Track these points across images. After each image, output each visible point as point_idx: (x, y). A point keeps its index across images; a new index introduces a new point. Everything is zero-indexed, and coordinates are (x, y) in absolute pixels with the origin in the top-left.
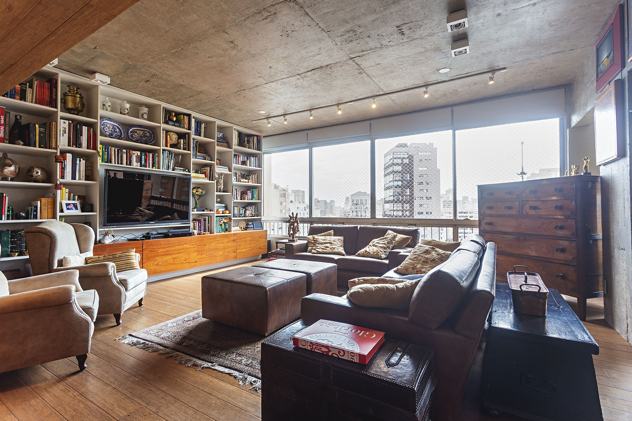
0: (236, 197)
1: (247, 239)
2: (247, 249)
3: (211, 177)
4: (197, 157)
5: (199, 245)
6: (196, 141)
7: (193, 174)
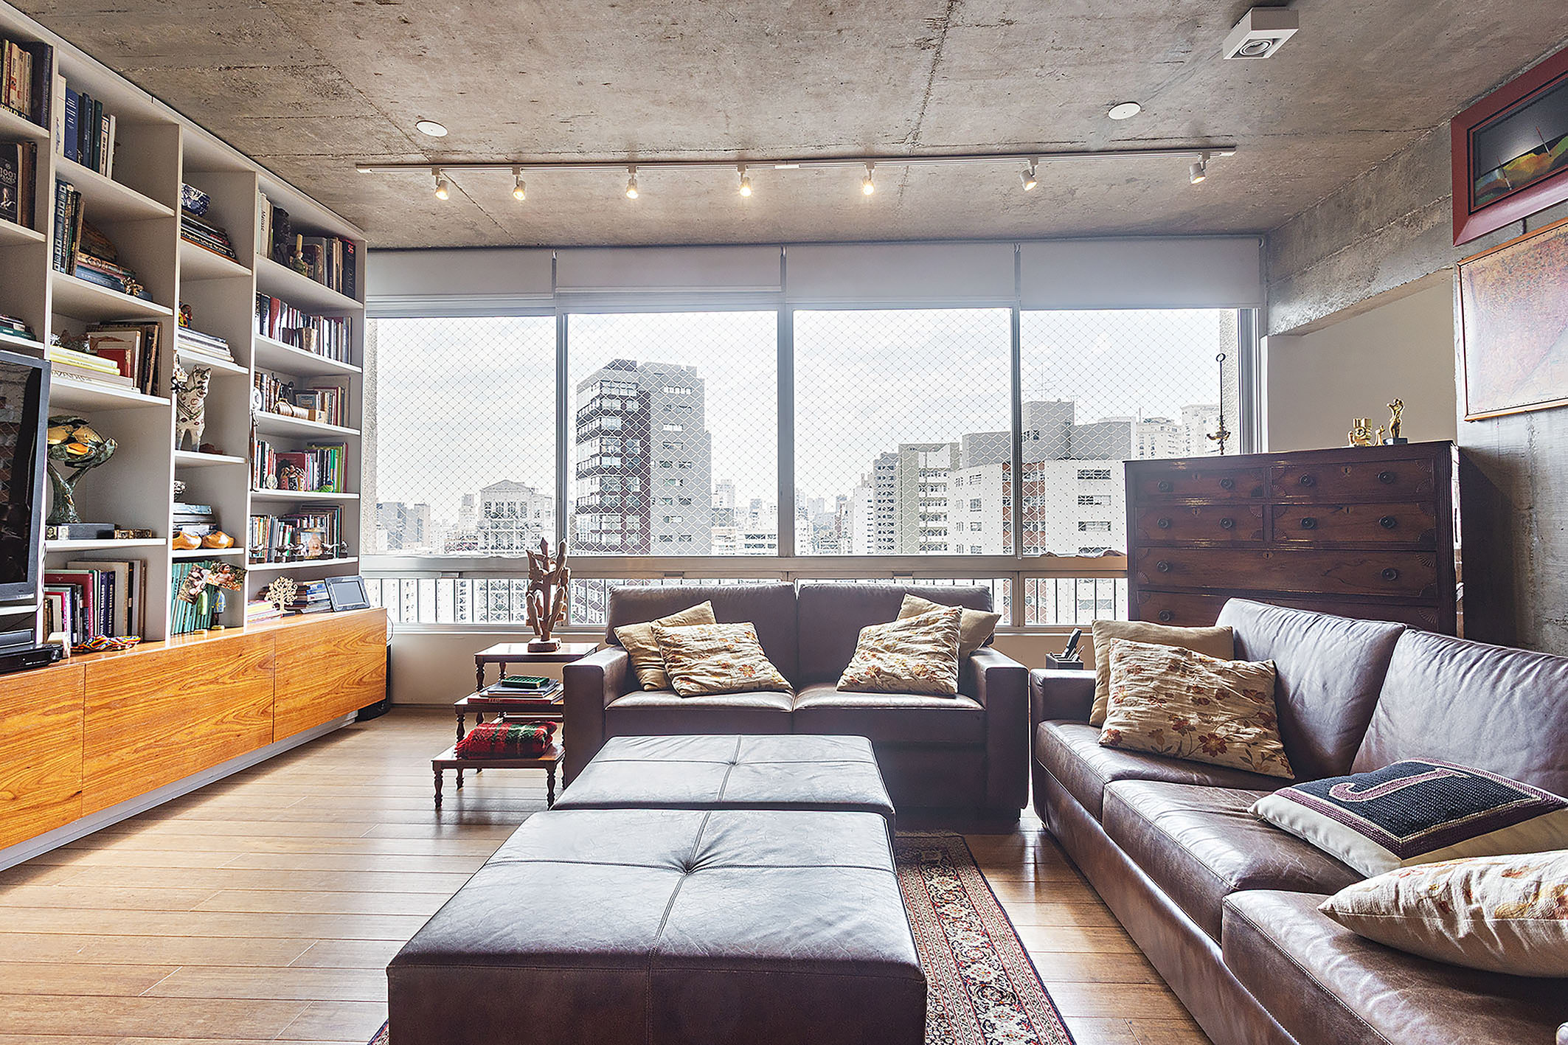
0: (262, 475)
1: (315, 651)
2: (316, 694)
3: (149, 377)
4: (77, 270)
5: (94, 709)
6: (71, 189)
7: (54, 353)
